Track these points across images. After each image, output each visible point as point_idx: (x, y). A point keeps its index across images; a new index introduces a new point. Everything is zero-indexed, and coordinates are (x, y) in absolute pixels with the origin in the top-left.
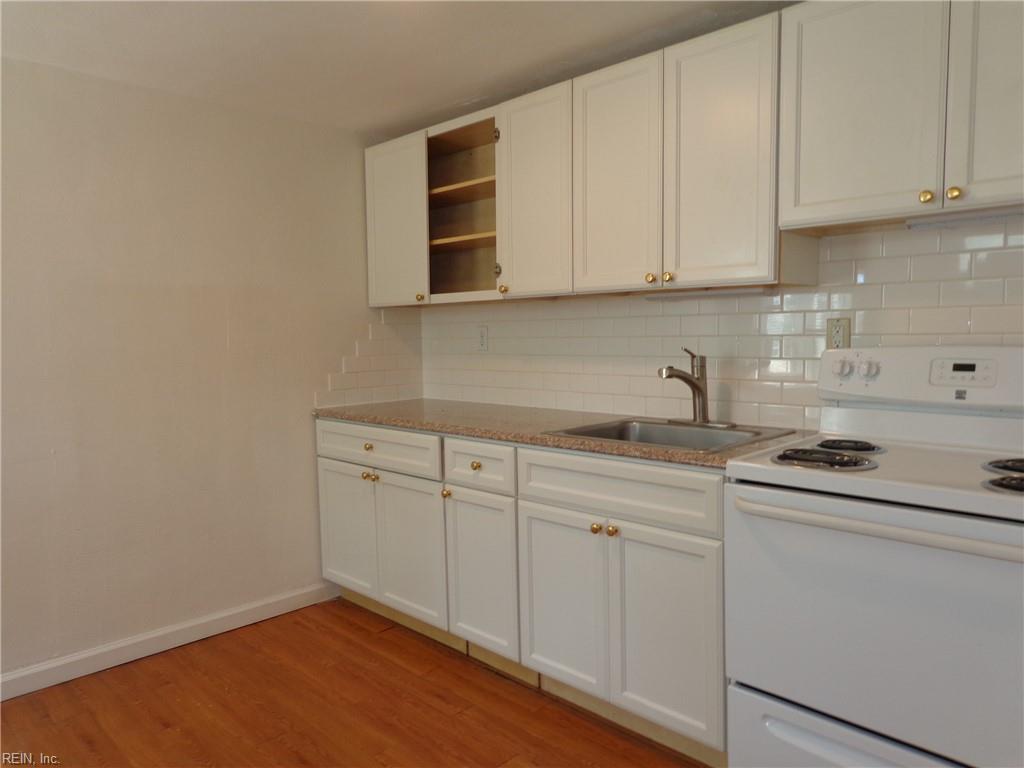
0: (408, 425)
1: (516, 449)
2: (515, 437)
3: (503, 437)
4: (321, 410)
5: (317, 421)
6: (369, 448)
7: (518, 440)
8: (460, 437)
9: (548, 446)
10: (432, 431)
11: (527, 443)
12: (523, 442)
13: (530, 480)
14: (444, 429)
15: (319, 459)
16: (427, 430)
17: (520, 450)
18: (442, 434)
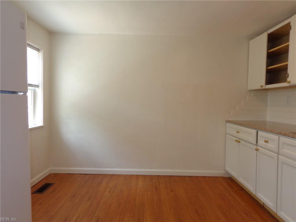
0: (248, 126)
1: (279, 137)
2: (279, 133)
3: (275, 132)
4: (228, 120)
5: (227, 123)
6: (238, 132)
7: (280, 134)
8: (262, 131)
9: (290, 137)
10: (254, 128)
11: (282, 135)
12: (281, 135)
13: (283, 149)
14: (258, 128)
15: (227, 135)
16: (253, 128)
17: (281, 138)
18: (258, 130)
